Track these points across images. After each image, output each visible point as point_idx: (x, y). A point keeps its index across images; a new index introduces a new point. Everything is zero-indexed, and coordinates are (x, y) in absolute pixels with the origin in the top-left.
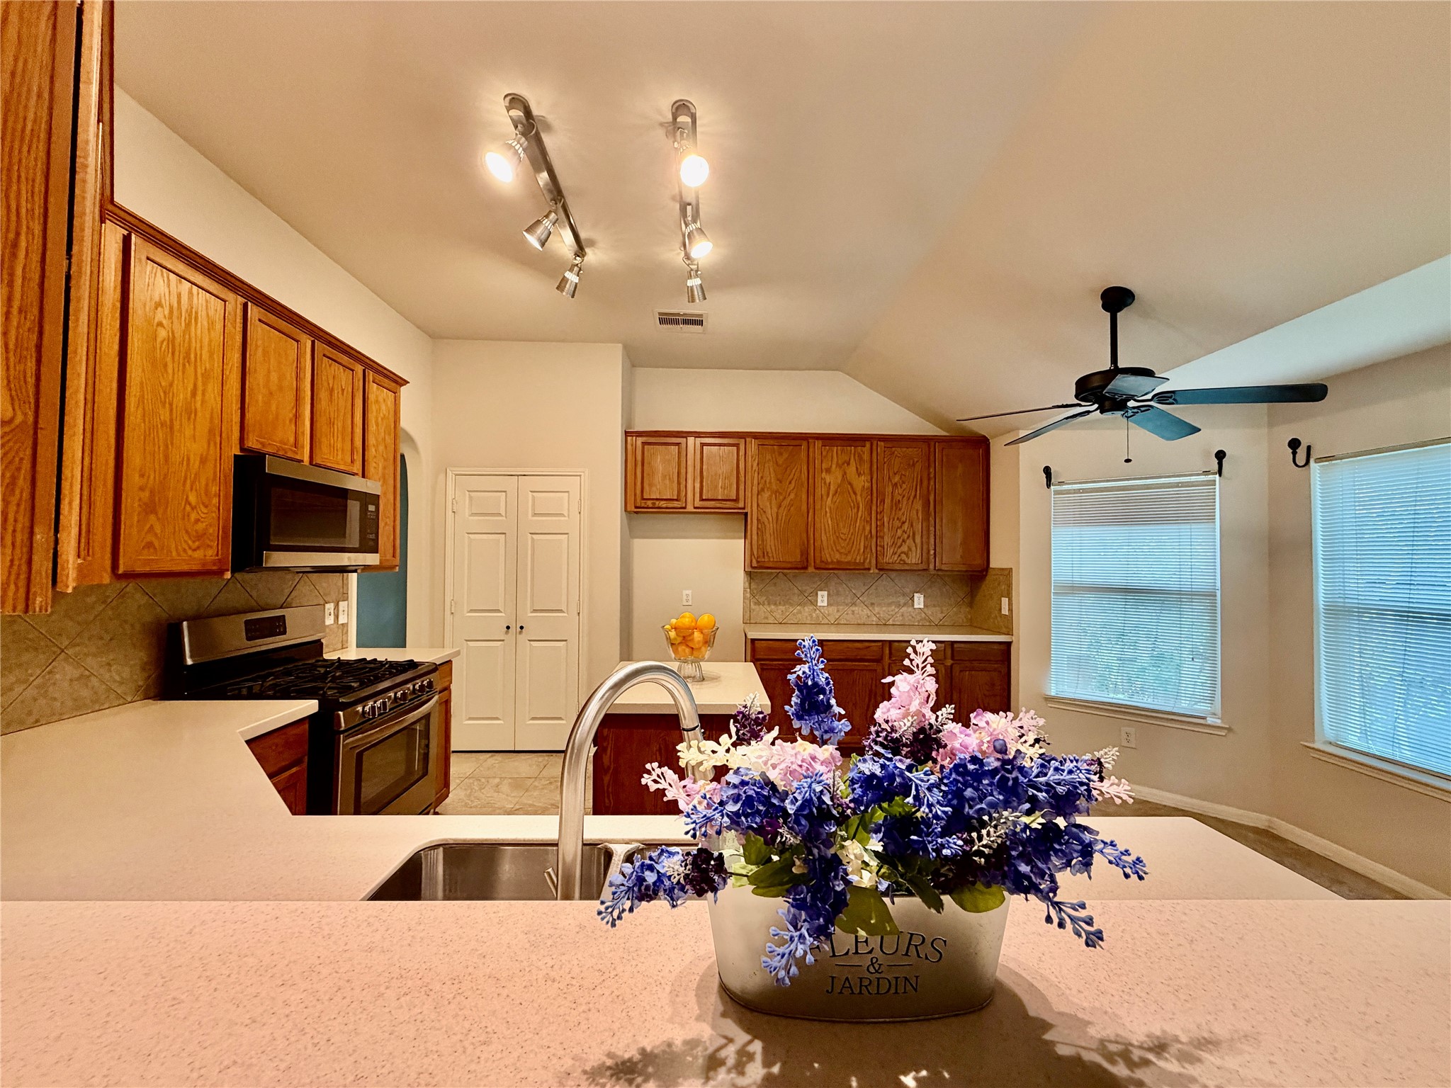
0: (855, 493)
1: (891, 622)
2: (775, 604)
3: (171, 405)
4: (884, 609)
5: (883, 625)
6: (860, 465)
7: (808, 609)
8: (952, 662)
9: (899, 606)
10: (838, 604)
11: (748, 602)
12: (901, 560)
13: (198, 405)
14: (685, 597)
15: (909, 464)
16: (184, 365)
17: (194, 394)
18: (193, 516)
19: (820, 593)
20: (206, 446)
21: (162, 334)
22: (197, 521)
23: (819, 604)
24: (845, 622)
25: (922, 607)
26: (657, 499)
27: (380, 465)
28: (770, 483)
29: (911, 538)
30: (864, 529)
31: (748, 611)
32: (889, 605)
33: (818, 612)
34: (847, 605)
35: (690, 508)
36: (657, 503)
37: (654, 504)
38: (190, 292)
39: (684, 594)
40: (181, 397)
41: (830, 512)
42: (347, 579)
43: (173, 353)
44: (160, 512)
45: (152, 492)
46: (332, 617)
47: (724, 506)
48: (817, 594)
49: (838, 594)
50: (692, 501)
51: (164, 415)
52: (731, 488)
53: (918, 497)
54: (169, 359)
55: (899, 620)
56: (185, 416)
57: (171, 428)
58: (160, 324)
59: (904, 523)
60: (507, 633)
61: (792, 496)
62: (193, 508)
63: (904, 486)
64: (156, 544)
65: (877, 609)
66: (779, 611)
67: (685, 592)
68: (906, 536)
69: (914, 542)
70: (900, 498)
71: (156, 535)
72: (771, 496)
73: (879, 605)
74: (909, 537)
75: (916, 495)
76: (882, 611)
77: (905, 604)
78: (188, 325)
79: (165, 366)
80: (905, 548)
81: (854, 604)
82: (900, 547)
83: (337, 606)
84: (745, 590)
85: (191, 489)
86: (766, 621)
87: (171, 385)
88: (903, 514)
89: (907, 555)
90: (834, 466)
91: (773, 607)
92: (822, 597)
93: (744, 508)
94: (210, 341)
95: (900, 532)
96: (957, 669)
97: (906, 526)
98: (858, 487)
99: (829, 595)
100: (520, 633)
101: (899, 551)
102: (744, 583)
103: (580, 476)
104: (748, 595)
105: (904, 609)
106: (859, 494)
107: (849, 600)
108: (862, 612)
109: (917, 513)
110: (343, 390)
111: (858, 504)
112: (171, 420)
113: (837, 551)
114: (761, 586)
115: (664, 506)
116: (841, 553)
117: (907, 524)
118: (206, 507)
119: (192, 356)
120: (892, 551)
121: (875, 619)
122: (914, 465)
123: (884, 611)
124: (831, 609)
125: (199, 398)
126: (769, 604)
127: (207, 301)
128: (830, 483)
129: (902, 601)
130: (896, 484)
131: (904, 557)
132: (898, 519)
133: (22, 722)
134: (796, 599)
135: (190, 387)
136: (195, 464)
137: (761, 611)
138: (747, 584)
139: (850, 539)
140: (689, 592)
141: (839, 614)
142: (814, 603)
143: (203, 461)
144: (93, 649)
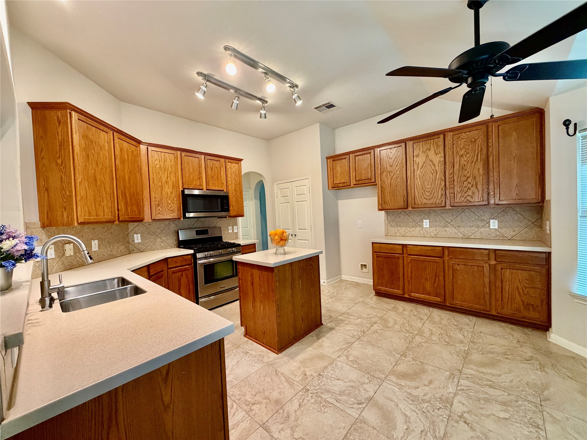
0: (434, 165)
1: (472, 237)
2: (400, 227)
3: (162, 182)
4: (467, 229)
5: (467, 239)
6: (437, 149)
7: (418, 229)
8: (495, 262)
9: (478, 227)
10: (436, 226)
11: (386, 225)
12: (467, 200)
13: (169, 180)
14: (359, 224)
15: (472, 141)
16: (164, 172)
17: (167, 178)
18: (170, 206)
19: (424, 221)
20: (172, 190)
21: (158, 166)
22: (171, 207)
23: (424, 226)
24: (441, 236)
25: (496, 227)
26: (339, 183)
27: (233, 186)
28: (386, 168)
29: (474, 186)
30: (440, 184)
31: (387, 229)
32: (470, 227)
33: (424, 230)
34: (442, 227)
35: (352, 185)
36: (339, 184)
37: (338, 185)
38: (164, 155)
39: (358, 223)
40: (164, 180)
41: (420, 178)
42: (237, 219)
43: (161, 170)
44: (161, 206)
45: (158, 202)
46: (231, 230)
47: (367, 182)
48: (423, 221)
49: (436, 221)
50: (353, 182)
51: (160, 184)
52: (368, 173)
53: (479, 160)
54: (160, 172)
55: (478, 235)
56: (165, 183)
57: (162, 187)
58: (157, 164)
59: (468, 177)
60: (292, 237)
61: (398, 172)
62: (170, 204)
63: (468, 155)
64: (161, 212)
65: (462, 229)
66: (402, 230)
67: (359, 221)
68: (470, 186)
69: (477, 188)
70: (466, 163)
71: (160, 211)
72: (387, 174)
73: (464, 227)
74: (472, 186)
75: (477, 159)
76: (466, 231)
77: (483, 227)
78: (164, 163)
79: (159, 173)
80: (470, 193)
81: (446, 226)
82: (466, 192)
83: (233, 228)
84: (385, 221)
85: (169, 200)
86: (396, 235)
87: (161, 177)
88: (468, 172)
89: (472, 197)
90: (421, 153)
91: (399, 228)
92: (426, 222)
93: (375, 182)
94: (171, 164)
95: (466, 183)
96: (499, 267)
97: (470, 180)
98: (436, 162)
99: (430, 222)
100: (296, 237)
101: (466, 195)
102: (385, 217)
103: (309, 179)
104: (387, 222)
105: (483, 229)
106: (437, 165)
107: (442, 224)
108: (451, 231)
109: (479, 171)
110: (216, 167)
111: (437, 171)
112: (162, 185)
113: (425, 198)
114: (393, 218)
115: (342, 186)
116: (426, 199)
117: (471, 178)
118: (173, 204)
119: (166, 169)
120: (460, 195)
121: (461, 235)
122: (475, 141)
123: (467, 230)
124: (431, 229)
125: (169, 178)
126: (397, 227)
127: (169, 155)
128: (418, 163)
129: (481, 224)
130: (462, 155)
131: (469, 198)
132: (464, 176)
133: (151, 249)
134: (411, 224)
135: (166, 176)
136: (169, 194)
137: (393, 230)
138: (386, 217)
139: (432, 191)
140: (360, 221)
141: (437, 232)
142: (421, 226)
143: (171, 193)
144: (164, 236)
